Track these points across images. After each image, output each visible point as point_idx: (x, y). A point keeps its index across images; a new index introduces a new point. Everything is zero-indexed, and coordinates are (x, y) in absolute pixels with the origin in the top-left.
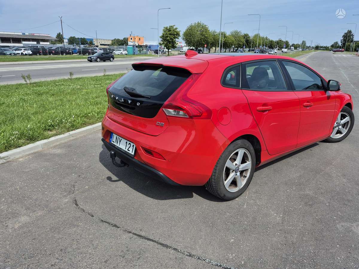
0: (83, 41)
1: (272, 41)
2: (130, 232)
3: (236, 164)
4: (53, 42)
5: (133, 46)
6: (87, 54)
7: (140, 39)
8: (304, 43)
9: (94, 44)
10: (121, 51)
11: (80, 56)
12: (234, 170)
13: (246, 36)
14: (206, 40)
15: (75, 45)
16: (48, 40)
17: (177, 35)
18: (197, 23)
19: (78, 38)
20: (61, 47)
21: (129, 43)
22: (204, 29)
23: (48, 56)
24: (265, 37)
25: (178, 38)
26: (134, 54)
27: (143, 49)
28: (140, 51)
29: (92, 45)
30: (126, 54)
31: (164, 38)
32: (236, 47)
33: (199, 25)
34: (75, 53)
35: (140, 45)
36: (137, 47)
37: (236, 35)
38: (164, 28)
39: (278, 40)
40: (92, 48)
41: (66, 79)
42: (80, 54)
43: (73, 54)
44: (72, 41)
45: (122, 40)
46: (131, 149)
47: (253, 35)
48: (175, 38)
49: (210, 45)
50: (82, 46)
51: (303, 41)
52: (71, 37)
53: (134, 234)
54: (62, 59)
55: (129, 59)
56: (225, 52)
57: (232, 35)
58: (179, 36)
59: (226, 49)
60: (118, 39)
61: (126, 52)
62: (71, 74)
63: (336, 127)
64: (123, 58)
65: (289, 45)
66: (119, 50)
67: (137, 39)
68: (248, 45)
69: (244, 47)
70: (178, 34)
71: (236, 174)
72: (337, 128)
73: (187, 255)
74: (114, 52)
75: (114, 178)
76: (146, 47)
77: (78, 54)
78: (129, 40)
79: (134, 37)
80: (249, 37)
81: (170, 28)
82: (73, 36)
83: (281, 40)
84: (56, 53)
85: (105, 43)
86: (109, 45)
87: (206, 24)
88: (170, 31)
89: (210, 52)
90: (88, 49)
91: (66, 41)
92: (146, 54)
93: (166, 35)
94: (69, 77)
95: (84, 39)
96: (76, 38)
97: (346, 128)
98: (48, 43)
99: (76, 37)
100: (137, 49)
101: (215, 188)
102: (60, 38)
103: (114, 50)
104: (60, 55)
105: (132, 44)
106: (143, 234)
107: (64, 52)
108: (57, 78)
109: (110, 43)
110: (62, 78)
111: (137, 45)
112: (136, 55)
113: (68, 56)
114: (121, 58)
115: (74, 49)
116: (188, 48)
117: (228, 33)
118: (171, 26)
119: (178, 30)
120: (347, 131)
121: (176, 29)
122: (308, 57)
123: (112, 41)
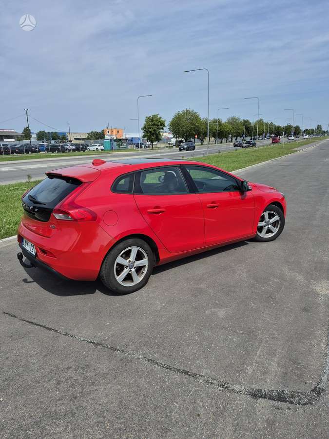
0: (55, 136)
1: (279, 127)
2: (25, 320)
3: (130, 261)
4: (19, 138)
5: (111, 140)
6: (57, 151)
7: (118, 131)
8: (319, 127)
9: (67, 139)
10: (97, 147)
11: (48, 154)
12: (127, 267)
13: (246, 123)
14: (196, 130)
15: (45, 140)
16: (13, 136)
17: (161, 125)
18: (185, 110)
19: (49, 133)
20: (26, 145)
21: (106, 137)
22: (194, 117)
23: (10, 156)
24: (269, 122)
25: (163, 129)
26: (112, 149)
27: (122, 143)
28: (119, 145)
29: (65, 140)
30: (102, 150)
31: (146, 129)
32: (234, 137)
33: (188, 112)
34: (43, 151)
35: (118, 138)
36: (115, 140)
37: (233, 122)
38: (146, 117)
39: (286, 125)
40: (62, 144)
41: (23, 183)
42: (48, 151)
43: (39, 151)
44: (41, 136)
45: (101, 133)
46: (33, 251)
47: (255, 121)
48: (159, 129)
49: (202, 135)
50: (53, 142)
51: (318, 125)
52: (40, 132)
53: (27, 321)
54: (26, 158)
55: (105, 155)
56: (221, 143)
57: (229, 122)
58: (164, 126)
59: (222, 139)
60: (96, 132)
61: (102, 147)
62: (29, 177)
63: (265, 226)
64: (97, 154)
65: (301, 130)
66: (94, 146)
67: (115, 132)
68: (248, 132)
69: (244, 136)
70: (163, 124)
71: (130, 270)
72: (267, 227)
73: (64, 335)
74: (88, 147)
75: (30, 279)
76: (126, 141)
77: (46, 151)
78: (106, 133)
79: (111, 129)
80: (250, 124)
81: (152, 118)
82: (42, 130)
83: (290, 126)
84: (20, 151)
85: (80, 138)
86: (83, 139)
87: (196, 111)
88: (152, 121)
89: (203, 143)
90: (58, 146)
91: (34, 136)
92: (126, 149)
93: (149, 126)
94: (27, 180)
95: (56, 133)
96: (46, 133)
97: (277, 228)
98: (13, 140)
99: (46, 131)
100: (115, 144)
101: (107, 282)
102: (27, 134)
103: (88, 146)
104: (25, 154)
105: (109, 137)
106: (35, 321)
107: (30, 150)
108: (13, 182)
109: (85, 136)
110: (19, 181)
111: (115, 138)
112: (115, 150)
113: (34, 154)
114: (95, 154)
115: (42, 146)
116: (176, 140)
117: (224, 120)
118: (154, 116)
119: (163, 119)
120: (278, 230)
121: (160, 118)
122: (318, 145)
123: (89, 134)
